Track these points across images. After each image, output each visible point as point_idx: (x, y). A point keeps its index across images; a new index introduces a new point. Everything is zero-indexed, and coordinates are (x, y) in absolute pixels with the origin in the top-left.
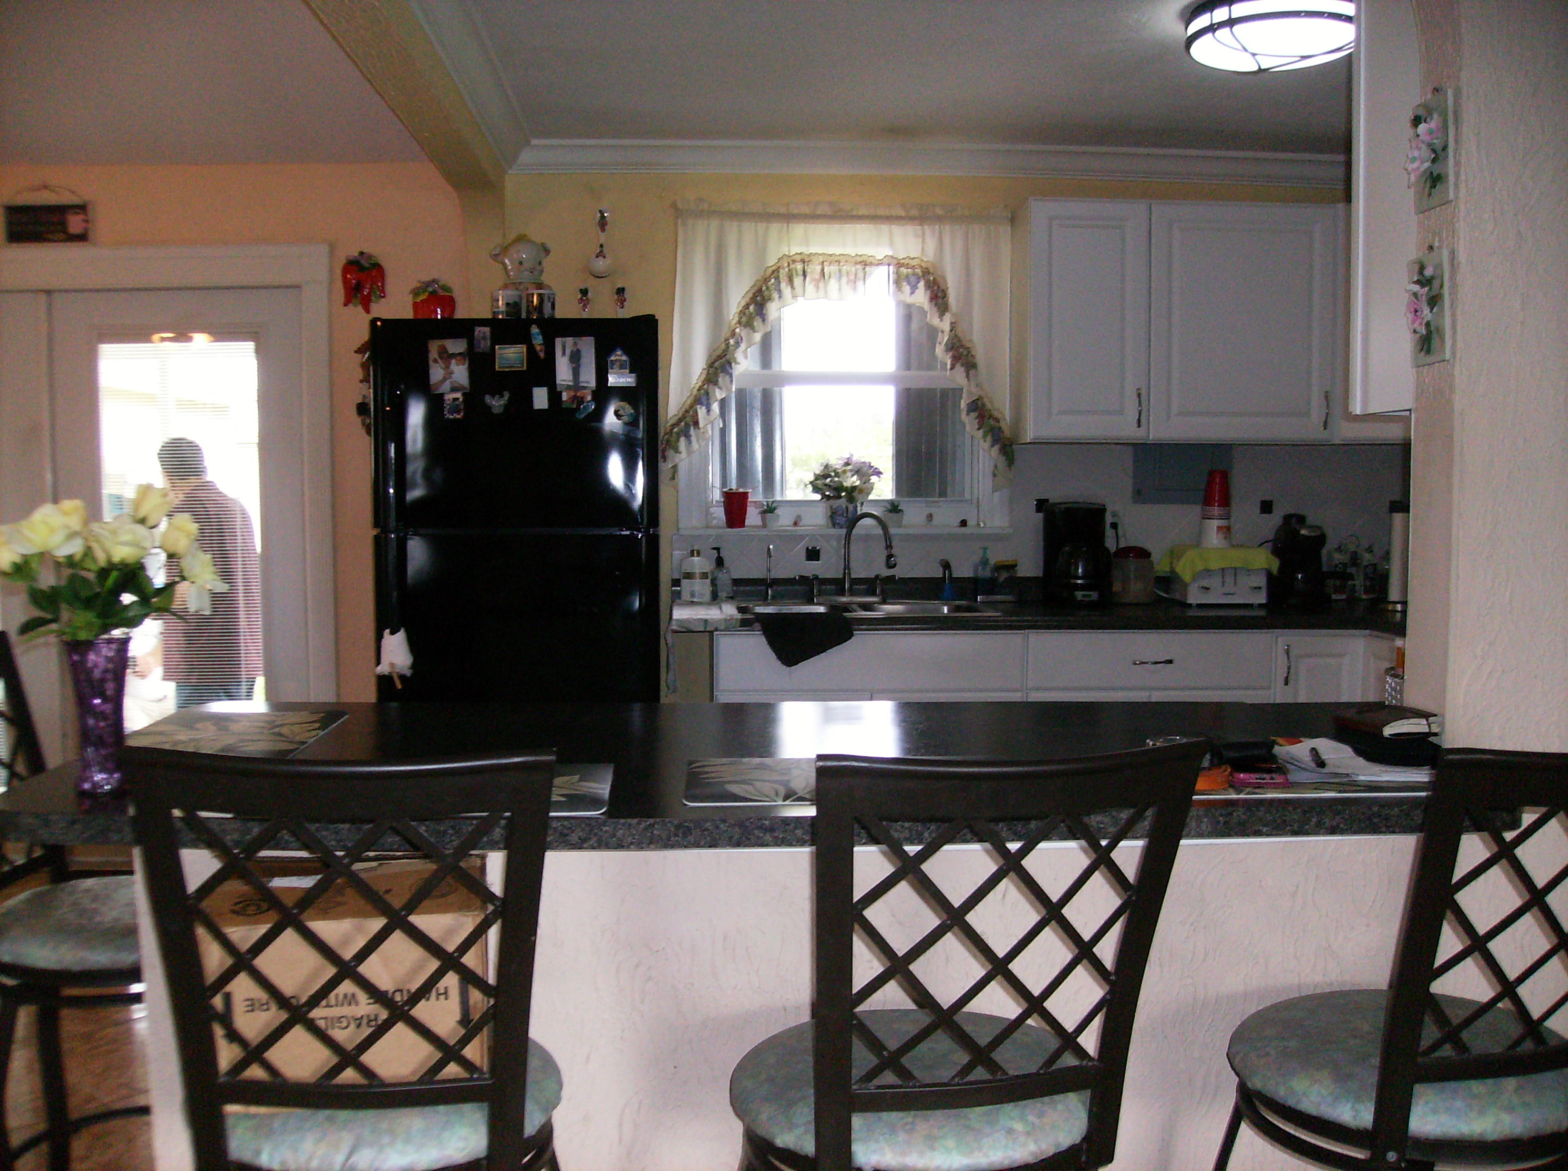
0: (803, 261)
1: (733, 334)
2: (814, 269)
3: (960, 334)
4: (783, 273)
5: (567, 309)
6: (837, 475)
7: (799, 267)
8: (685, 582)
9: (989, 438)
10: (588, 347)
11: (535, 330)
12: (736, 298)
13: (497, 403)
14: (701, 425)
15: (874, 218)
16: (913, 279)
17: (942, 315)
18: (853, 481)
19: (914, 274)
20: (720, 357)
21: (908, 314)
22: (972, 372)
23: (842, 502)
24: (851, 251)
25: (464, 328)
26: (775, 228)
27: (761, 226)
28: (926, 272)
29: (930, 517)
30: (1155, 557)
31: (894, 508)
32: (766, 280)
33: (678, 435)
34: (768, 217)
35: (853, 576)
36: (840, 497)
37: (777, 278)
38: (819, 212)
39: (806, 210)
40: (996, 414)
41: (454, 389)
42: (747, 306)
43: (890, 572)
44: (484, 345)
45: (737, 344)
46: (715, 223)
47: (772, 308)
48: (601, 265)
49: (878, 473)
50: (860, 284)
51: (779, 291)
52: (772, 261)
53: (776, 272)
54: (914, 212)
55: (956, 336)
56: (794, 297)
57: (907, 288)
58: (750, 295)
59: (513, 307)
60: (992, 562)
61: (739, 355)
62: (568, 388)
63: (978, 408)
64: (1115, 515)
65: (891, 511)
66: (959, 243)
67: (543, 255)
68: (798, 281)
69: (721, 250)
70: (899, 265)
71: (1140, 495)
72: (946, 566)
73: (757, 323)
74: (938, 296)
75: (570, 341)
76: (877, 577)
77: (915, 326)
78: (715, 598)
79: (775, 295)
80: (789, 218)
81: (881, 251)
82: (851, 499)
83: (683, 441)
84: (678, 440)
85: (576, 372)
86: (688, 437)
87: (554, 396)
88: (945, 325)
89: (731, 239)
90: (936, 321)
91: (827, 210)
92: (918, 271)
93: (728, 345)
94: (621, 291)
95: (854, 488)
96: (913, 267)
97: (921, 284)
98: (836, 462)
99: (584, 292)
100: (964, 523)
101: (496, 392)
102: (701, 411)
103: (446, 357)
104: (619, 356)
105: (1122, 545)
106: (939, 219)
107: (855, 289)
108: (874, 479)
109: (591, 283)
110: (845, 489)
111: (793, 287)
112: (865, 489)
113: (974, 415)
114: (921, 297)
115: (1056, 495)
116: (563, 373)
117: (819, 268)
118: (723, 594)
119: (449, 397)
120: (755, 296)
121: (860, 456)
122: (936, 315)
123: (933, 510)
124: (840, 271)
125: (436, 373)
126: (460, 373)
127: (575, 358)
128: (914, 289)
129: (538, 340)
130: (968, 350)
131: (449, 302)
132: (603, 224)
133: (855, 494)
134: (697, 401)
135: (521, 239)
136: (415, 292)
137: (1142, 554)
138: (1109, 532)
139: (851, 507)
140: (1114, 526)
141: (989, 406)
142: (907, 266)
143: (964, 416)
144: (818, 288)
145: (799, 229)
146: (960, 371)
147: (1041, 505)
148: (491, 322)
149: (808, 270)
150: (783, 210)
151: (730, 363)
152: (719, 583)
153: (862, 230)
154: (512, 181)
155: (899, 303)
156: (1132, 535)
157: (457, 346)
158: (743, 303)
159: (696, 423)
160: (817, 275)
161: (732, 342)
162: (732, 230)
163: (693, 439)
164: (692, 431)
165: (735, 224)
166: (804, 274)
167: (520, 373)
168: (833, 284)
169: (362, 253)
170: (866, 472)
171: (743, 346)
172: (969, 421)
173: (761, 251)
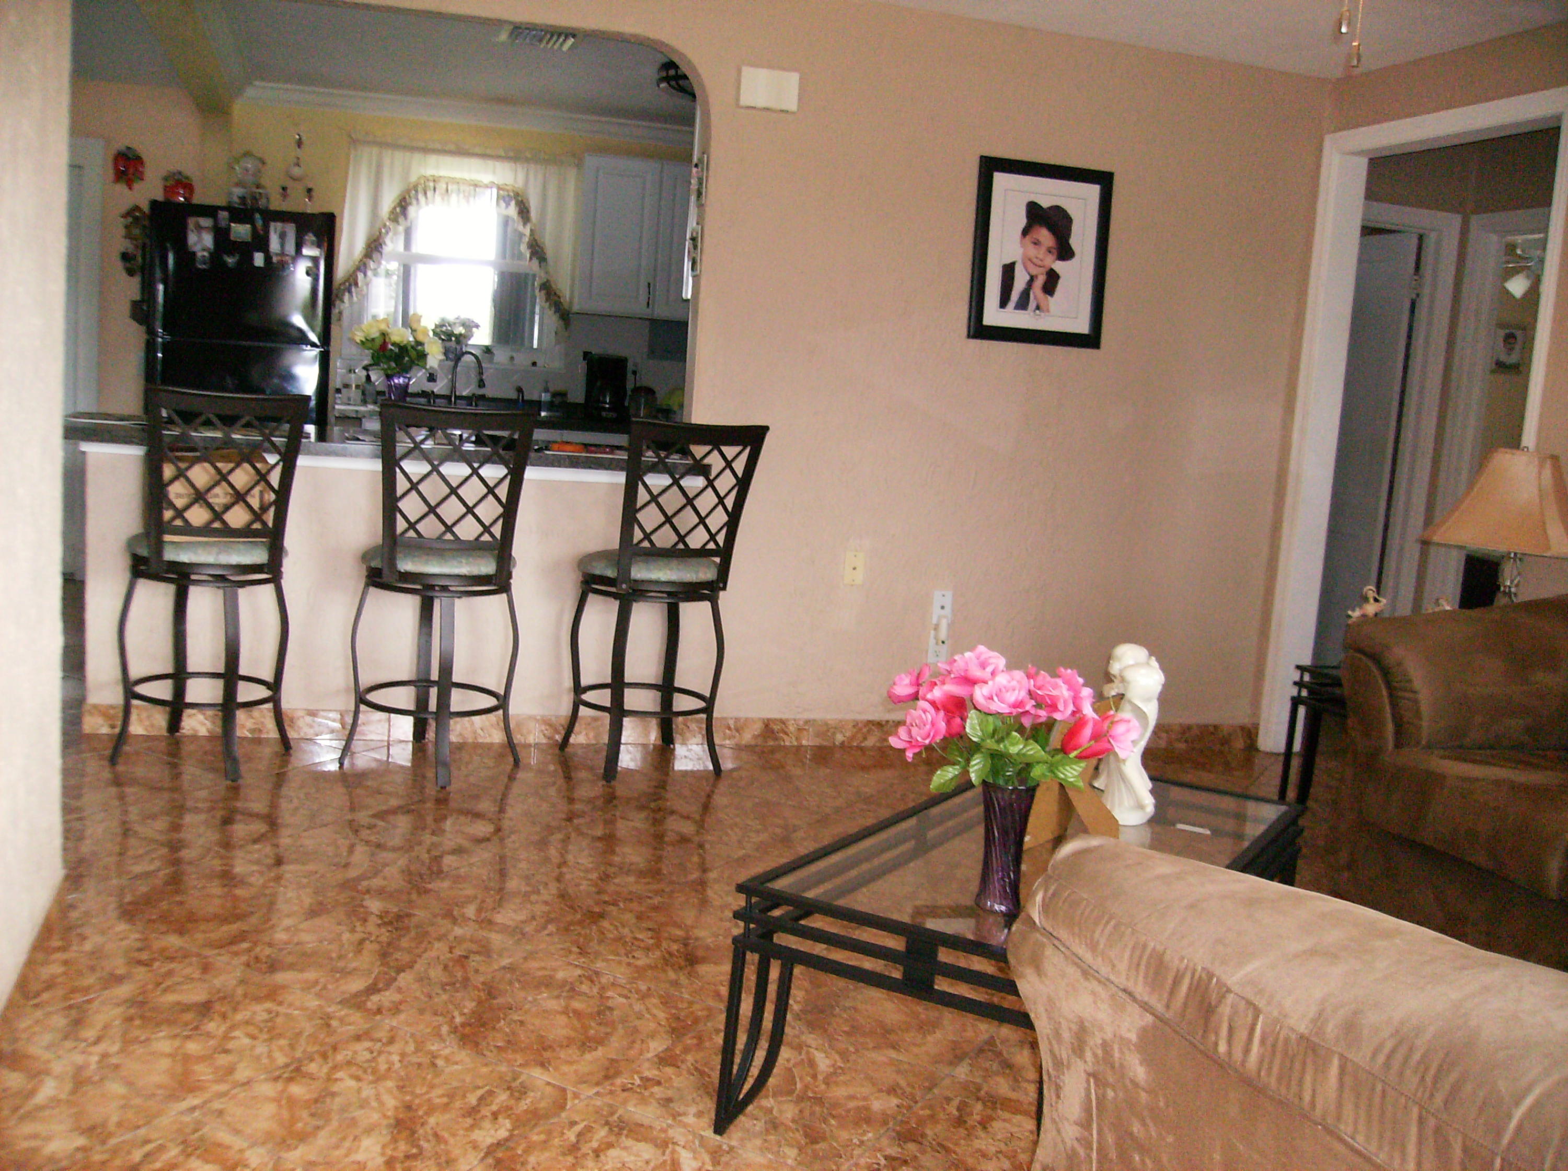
0: (434, 181)
1: (385, 226)
2: (441, 186)
3: (536, 238)
4: (420, 189)
5: (277, 204)
6: (450, 325)
7: (431, 184)
8: (344, 391)
9: (553, 309)
10: (291, 230)
11: (257, 216)
12: (388, 202)
13: (230, 260)
14: (360, 284)
15: (484, 156)
16: (507, 199)
17: (525, 224)
18: (459, 330)
19: (509, 195)
20: (375, 241)
21: (506, 221)
22: (543, 264)
23: (453, 344)
24: (466, 176)
25: (209, 211)
26: (417, 156)
27: (408, 154)
28: (517, 195)
29: (512, 358)
30: (658, 395)
31: (487, 350)
32: (408, 191)
33: (344, 291)
34: (413, 149)
35: (457, 394)
36: (451, 340)
37: (417, 191)
38: (447, 148)
39: (438, 146)
40: (558, 293)
41: (204, 250)
42: (395, 208)
43: (481, 392)
44: (223, 224)
45: (387, 233)
46: (375, 150)
47: (412, 210)
48: (296, 171)
49: (477, 326)
50: (471, 199)
51: (417, 199)
52: (413, 179)
53: (415, 188)
54: (511, 154)
55: (535, 240)
56: (427, 204)
57: (503, 205)
58: (398, 201)
59: (243, 199)
60: (552, 389)
61: (388, 240)
62: (277, 254)
63: (548, 289)
64: (636, 365)
65: (486, 352)
66: (540, 176)
67: (260, 165)
68: (430, 194)
69: (379, 167)
70: (499, 188)
71: (652, 353)
72: (520, 390)
73: (401, 219)
74: (524, 212)
75: (279, 225)
76: (474, 395)
77: (509, 229)
78: (364, 402)
79: (414, 202)
80: (426, 151)
81: (486, 178)
82: (458, 341)
83: (347, 296)
84: (343, 295)
85: (282, 245)
86: (350, 292)
87: (268, 259)
88: (527, 232)
89: (387, 161)
90: (521, 228)
91: (451, 147)
92: (512, 194)
93: (380, 233)
94: (309, 191)
95: (461, 335)
96: (508, 191)
97: (513, 203)
98: (451, 317)
99: (284, 189)
100: (534, 364)
101: (231, 254)
102: (360, 276)
103: (199, 228)
104: (310, 237)
105: (638, 385)
106: (527, 160)
107: (468, 202)
108: (474, 330)
109: (289, 184)
110: (456, 336)
111: (426, 198)
112: (467, 336)
113: (543, 292)
114: (512, 211)
115: (595, 350)
116: (274, 245)
117: (444, 186)
118: (369, 400)
119: (200, 254)
120: (401, 201)
121: (466, 314)
122: (522, 224)
123: (514, 355)
124: (459, 190)
125: (192, 238)
126: (208, 240)
127: (282, 236)
128: (508, 205)
129: (259, 223)
130: (542, 249)
131: (188, 187)
132: (299, 143)
133: (462, 339)
134: (358, 269)
135: (247, 154)
136: (166, 179)
137: (650, 391)
138: (630, 376)
139: (458, 348)
140: (634, 373)
141: (554, 286)
142: (503, 189)
143: (537, 291)
144: (443, 199)
145: (433, 159)
146: (535, 262)
147: (586, 355)
148: (229, 208)
149: (437, 186)
150: (422, 144)
151: (381, 245)
152: (367, 393)
153: (475, 162)
154: (238, 109)
155: (498, 214)
156: (646, 380)
157: (206, 222)
158: (393, 206)
159: (356, 284)
160: (443, 191)
161: (383, 231)
162: (387, 155)
163: (354, 295)
164: (353, 289)
165: (390, 152)
166: (435, 189)
167: (246, 243)
168: (454, 197)
169: (129, 148)
170: (470, 326)
171: (391, 234)
172: (540, 297)
173: (407, 171)
